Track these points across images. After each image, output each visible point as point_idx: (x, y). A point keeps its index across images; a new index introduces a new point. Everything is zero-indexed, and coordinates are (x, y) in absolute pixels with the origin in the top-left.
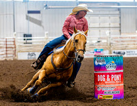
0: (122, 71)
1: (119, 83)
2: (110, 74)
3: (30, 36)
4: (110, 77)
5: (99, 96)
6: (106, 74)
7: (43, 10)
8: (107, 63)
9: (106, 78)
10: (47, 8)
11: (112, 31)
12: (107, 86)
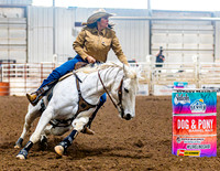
0: (214, 114)
1: (210, 133)
5: (179, 152)
6: (190, 119)
8: (192, 101)
9: (190, 124)
11: (201, 55)
12: (192, 136)
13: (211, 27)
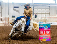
0: (50, 30)
1: (49, 35)
2: (45, 31)
3: (15, 16)
4: (45, 32)
5: (41, 40)
7: (20, 6)
8: (44, 27)
10: (21, 6)
12: (44, 35)
13: (49, 8)
